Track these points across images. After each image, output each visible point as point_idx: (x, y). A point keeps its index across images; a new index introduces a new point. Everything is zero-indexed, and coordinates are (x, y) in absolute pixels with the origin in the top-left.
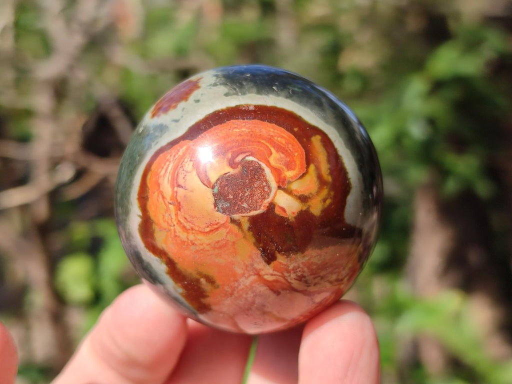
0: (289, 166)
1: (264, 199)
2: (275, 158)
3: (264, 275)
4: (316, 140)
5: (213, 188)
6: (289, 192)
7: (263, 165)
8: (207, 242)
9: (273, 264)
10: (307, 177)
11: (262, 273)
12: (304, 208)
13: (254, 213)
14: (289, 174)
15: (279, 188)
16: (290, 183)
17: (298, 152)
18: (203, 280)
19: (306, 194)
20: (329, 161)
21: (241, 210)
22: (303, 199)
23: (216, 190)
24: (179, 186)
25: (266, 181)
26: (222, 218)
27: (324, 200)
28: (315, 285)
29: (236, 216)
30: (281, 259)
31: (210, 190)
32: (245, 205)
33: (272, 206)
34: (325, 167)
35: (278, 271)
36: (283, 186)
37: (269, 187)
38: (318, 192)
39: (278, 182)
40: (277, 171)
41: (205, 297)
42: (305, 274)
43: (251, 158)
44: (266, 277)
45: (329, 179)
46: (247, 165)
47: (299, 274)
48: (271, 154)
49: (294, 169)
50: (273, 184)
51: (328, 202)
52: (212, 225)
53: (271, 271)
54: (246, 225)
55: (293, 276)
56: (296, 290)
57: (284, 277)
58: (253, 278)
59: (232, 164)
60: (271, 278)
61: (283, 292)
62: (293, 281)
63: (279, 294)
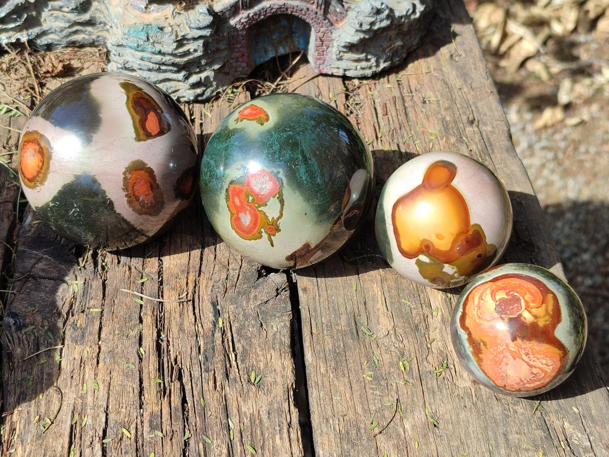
0: (533, 302)
1: (518, 312)
2: (528, 297)
4: (550, 296)
5: (496, 302)
6: (530, 312)
7: (521, 298)
8: (488, 325)
9: (515, 342)
10: (540, 309)
11: (509, 345)
12: (535, 321)
13: (511, 316)
14: (532, 304)
15: (526, 309)
16: (531, 308)
17: (539, 297)
18: (482, 344)
19: (538, 315)
20: (553, 306)
21: (506, 314)
22: (535, 317)
23: (497, 303)
24: (482, 299)
25: (521, 305)
26: (496, 315)
27: (546, 321)
28: (534, 361)
29: (503, 316)
30: (519, 341)
31: (495, 303)
32: (508, 312)
33: (520, 315)
34: (550, 308)
35: (517, 347)
36: (528, 308)
37: (521, 307)
38: (544, 316)
39: (526, 306)
40: (527, 302)
41: (481, 353)
42: (529, 353)
43: (516, 294)
44: (510, 348)
45: (551, 313)
46: (514, 296)
47: (526, 352)
48: (526, 294)
49: (535, 303)
50: (524, 307)
51: (548, 322)
52: (492, 317)
53: (513, 346)
54: (507, 321)
55: (523, 352)
56: (524, 360)
57: (519, 351)
58: (505, 347)
59: (507, 294)
60: (512, 349)
61: (517, 360)
62: (523, 355)
63: (515, 359)
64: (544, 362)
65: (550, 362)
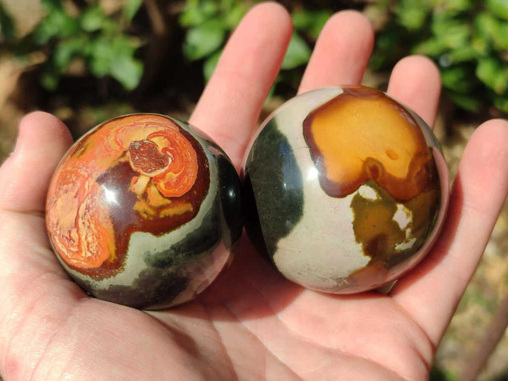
0: (168, 185)
1: (143, 169)
2: (173, 176)
3: (88, 181)
4: (189, 207)
5: (147, 140)
6: (149, 185)
7: (166, 168)
8: (110, 142)
9: (97, 183)
10: (160, 198)
11: (90, 179)
12: (138, 197)
13: (132, 164)
14: (162, 184)
15: (151, 178)
16: (156, 185)
17: (180, 192)
18: (83, 148)
19: (148, 197)
20: (175, 216)
21: (133, 156)
22: (145, 195)
23: (145, 141)
24: (147, 125)
25: (155, 170)
26: (127, 146)
27: (145, 212)
28: (83, 223)
29: (128, 154)
30: (101, 188)
31: (146, 138)
32: (137, 158)
33: (138, 174)
34: (170, 212)
35: (91, 189)
36: (153, 181)
37: (151, 172)
38: (151, 207)
39: (155, 177)
40: (163, 176)
41: (71, 155)
42: (91, 210)
43: (170, 161)
44: (87, 182)
45: (162, 216)
46: (165, 158)
47: (91, 206)
48: (175, 173)
49: (166, 186)
50: (153, 174)
51: (145, 216)
52: (122, 141)
53: (91, 184)
54: (123, 160)
55: (89, 201)
56: (78, 209)
57: (88, 195)
58: (86, 174)
59: (165, 150)
60: (86, 186)
61: (76, 200)
62: (85, 203)
63: (75, 197)
64: (90, 239)
65: (94, 247)
